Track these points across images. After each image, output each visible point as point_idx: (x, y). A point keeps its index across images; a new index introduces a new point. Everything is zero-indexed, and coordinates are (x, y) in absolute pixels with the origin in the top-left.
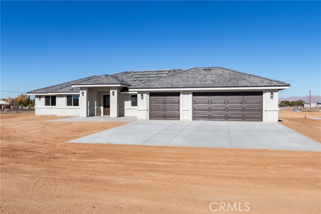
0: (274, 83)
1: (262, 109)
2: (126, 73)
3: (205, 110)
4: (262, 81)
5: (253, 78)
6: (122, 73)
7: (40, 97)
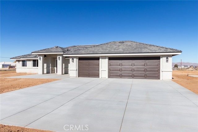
0: (169, 50)
1: (159, 70)
2: (74, 46)
3: (118, 70)
4: (159, 49)
5: (153, 47)
6: (72, 46)
7: (19, 61)
